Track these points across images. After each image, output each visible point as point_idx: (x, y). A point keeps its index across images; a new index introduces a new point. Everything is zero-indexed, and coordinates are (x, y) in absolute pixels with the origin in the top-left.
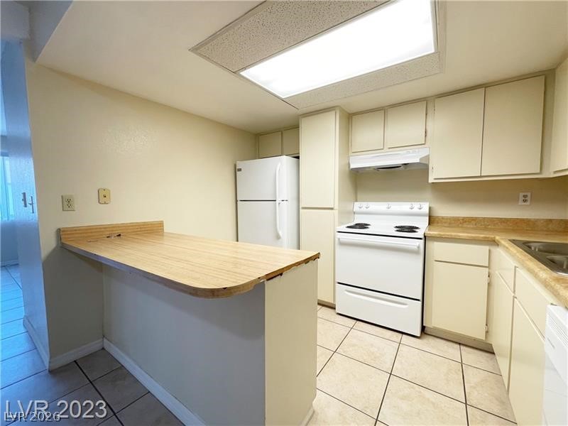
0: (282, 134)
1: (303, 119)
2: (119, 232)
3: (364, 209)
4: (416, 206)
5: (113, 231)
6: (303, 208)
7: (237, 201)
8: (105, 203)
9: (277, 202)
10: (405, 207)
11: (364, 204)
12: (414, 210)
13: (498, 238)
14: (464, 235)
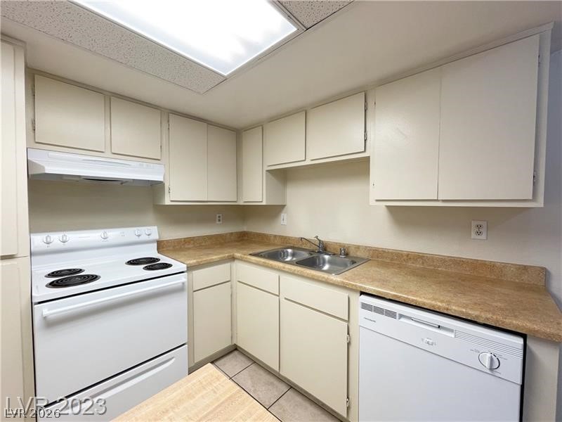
3: (56, 245)
4: (143, 231)
13: (238, 255)
14: (215, 257)
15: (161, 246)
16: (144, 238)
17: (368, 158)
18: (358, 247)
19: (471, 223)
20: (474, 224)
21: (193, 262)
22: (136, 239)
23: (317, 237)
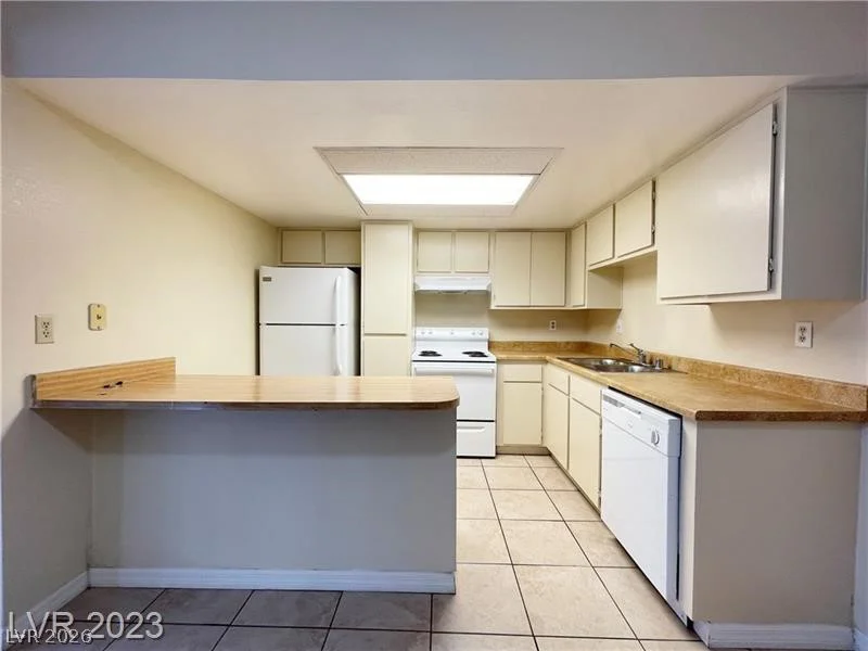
0: (323, 235)
1: (367, 226)
2: (119, 378)
3: (427, 335)
4: (478, 331)
5: (109, 376)
6: (366, 334)
7: (258, 325)
8: (99, 329)
9: (338, 326)
10: (467, 332)
11: (427, 330)
12: (476, 334)
13: (548, 357)
14: (525, 357)
15: (491, 345)
16: (478, 336)
17: (655, 253)
18: (679, 359)
19: (794, 326)
20: (798, 326)
21: (503, 356)
22: (472, 337)
23: (632, 345)
